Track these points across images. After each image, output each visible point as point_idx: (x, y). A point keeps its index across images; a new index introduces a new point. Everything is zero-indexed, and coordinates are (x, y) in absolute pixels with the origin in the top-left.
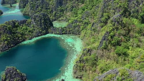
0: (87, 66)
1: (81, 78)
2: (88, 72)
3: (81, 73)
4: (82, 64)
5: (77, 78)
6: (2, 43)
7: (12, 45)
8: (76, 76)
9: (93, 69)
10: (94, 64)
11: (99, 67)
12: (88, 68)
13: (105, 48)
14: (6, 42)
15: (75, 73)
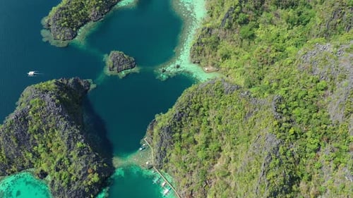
0: (207, 49)
1: (199, 63)
2: (207, 56)
3: (199, 58)
4: (200, 48)
5: (194, 63)
6: (93, 9)
7: (106, 11)
8: (193, 61)
9: (213, 53)
10: (215, 48)
11: (219, 52)
12: (207, 52)
13: (228, 28)
14: (98, 8)
15: (192, 57)
